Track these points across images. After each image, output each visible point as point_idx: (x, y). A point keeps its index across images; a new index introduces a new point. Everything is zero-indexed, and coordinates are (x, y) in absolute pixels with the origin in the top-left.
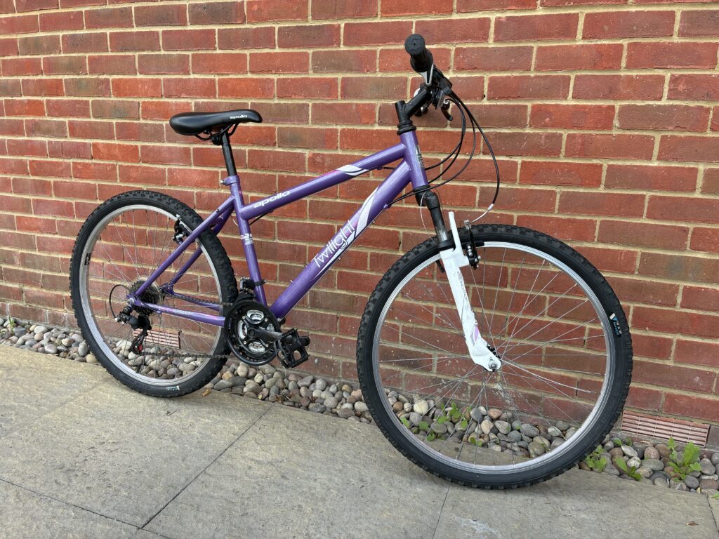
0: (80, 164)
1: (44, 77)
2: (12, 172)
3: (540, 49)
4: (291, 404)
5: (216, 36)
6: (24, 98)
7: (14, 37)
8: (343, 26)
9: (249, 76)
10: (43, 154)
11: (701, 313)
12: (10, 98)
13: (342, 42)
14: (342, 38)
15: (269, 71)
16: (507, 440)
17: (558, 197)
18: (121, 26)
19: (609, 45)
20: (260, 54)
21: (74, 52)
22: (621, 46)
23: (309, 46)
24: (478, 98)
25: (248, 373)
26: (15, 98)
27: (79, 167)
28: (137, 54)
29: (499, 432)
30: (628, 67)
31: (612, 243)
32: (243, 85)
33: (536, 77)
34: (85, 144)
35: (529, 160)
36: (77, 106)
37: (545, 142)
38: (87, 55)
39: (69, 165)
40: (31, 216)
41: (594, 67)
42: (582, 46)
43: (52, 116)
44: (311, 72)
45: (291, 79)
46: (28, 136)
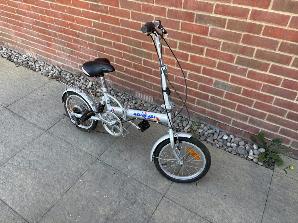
11: (148, 67)
17: (111, 27)
35: (102, 14)
37: (105, 9)
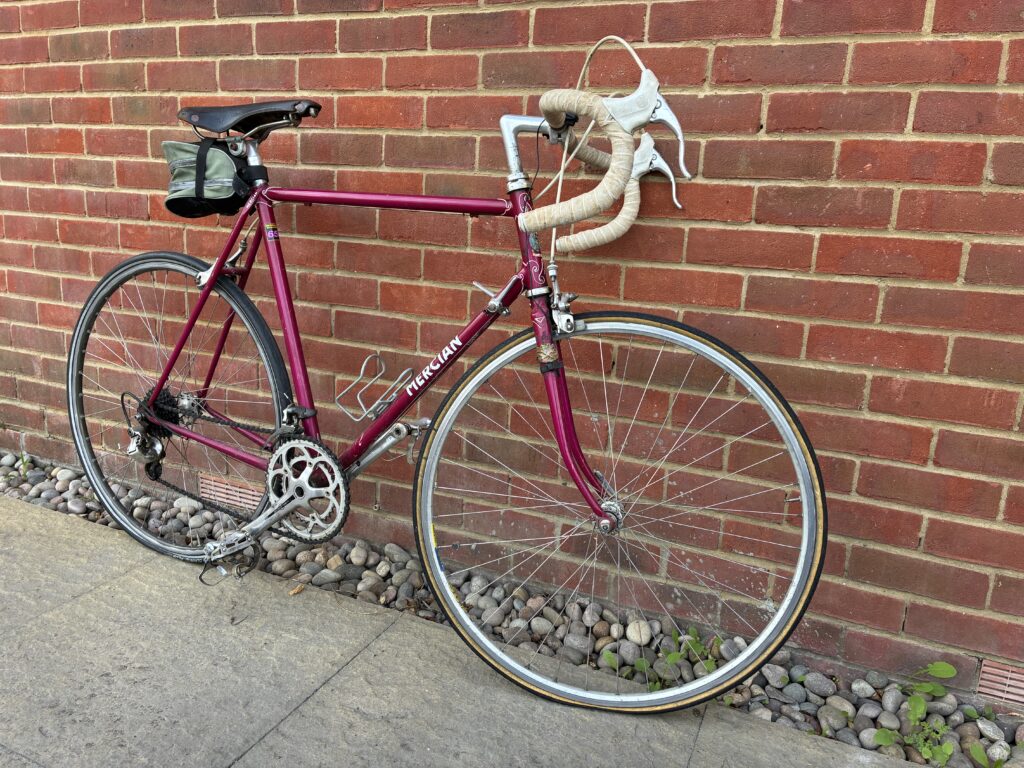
0: (130, 226)
1: (84, 95)
2: (35, 236)
3: (860, 48)
4: (429, 615)
5: (337, 32)
6: (54, 126)
7: (43, 34)
8: (533, 12)
9: (385, 93)
10: (79, 211)
12: (35, 126)
13: (531, 40)
14: (531, 32)
15: (416, 87)
16: (782, 699)
17: (882, 295)
18: (197, 17)
19: (978, 43)
20: (403, 59)
21: (128, 57)
22: (999, 45)
23: (478, 46)
24: (750, 130)
25: (367, 560)
26: (42, 126)
27: (130, 231)
28: (218, 60)
29: (767, 683)
30: (1010, 81)
31: (974, 376)
32: (374, 109)
33: (851, 95)
34: (139, 197)
35: (834, 233)
36: (130, 139)
37: (864, 206)
38: (146, 61)
39: (116, 228)
40: (60, 304)
41: (953, 79)
42: (932, 43)
43: (93, 154)
44: (480, 86)
45: (450, 99)
46: (59, 183)
